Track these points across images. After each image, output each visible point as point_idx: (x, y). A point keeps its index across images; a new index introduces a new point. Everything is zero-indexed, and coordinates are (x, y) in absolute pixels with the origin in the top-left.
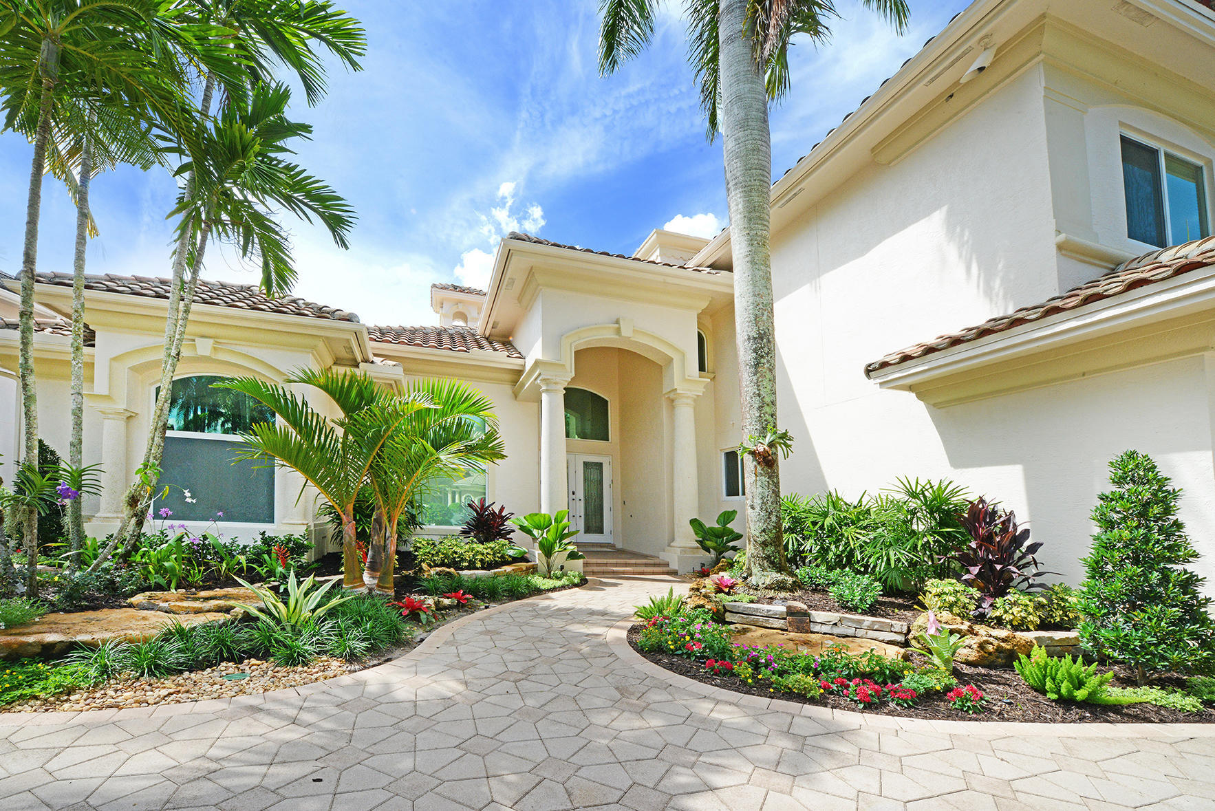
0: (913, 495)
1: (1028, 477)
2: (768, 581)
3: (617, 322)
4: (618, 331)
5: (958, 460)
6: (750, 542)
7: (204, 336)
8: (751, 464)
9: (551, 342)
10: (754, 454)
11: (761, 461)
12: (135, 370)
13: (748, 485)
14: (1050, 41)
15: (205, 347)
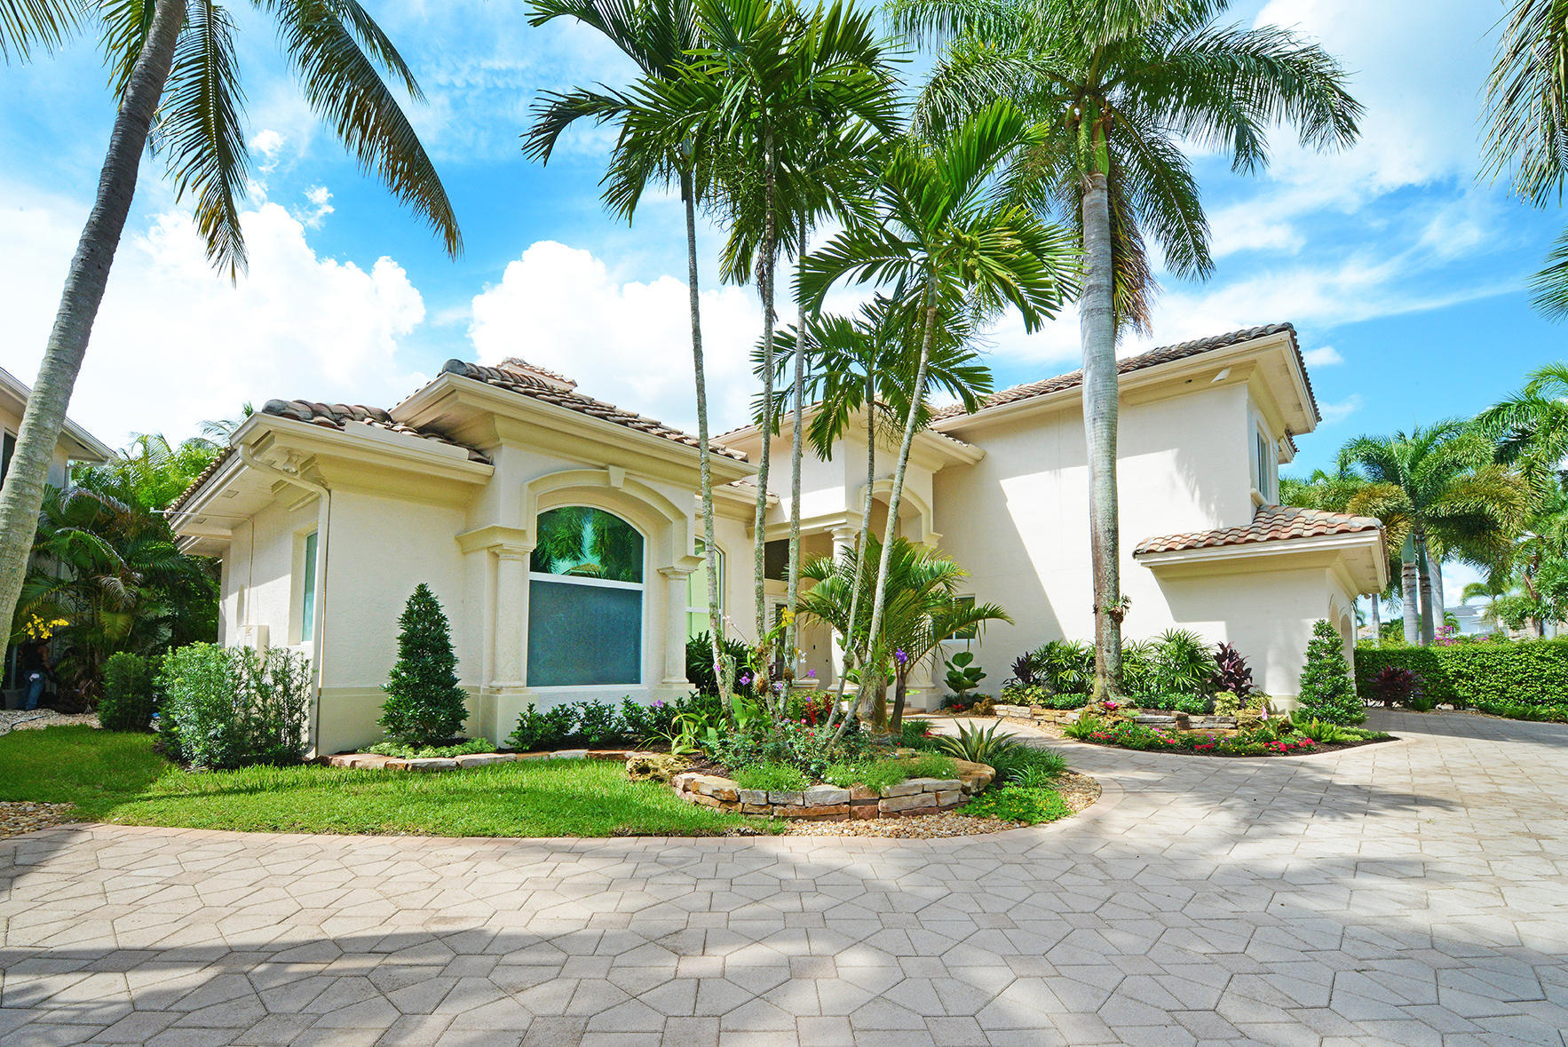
0: (1169, 640)
3: (892, 477)
6: (1104, 676)
7: (614, 465)
8: (1108, 620)
9: (852, 494)
10: (1112, 613)
11: (1117, 618)
12: (543, 498)
13: (1104, 636)
14: (1254, 374)
15: (617, 478)
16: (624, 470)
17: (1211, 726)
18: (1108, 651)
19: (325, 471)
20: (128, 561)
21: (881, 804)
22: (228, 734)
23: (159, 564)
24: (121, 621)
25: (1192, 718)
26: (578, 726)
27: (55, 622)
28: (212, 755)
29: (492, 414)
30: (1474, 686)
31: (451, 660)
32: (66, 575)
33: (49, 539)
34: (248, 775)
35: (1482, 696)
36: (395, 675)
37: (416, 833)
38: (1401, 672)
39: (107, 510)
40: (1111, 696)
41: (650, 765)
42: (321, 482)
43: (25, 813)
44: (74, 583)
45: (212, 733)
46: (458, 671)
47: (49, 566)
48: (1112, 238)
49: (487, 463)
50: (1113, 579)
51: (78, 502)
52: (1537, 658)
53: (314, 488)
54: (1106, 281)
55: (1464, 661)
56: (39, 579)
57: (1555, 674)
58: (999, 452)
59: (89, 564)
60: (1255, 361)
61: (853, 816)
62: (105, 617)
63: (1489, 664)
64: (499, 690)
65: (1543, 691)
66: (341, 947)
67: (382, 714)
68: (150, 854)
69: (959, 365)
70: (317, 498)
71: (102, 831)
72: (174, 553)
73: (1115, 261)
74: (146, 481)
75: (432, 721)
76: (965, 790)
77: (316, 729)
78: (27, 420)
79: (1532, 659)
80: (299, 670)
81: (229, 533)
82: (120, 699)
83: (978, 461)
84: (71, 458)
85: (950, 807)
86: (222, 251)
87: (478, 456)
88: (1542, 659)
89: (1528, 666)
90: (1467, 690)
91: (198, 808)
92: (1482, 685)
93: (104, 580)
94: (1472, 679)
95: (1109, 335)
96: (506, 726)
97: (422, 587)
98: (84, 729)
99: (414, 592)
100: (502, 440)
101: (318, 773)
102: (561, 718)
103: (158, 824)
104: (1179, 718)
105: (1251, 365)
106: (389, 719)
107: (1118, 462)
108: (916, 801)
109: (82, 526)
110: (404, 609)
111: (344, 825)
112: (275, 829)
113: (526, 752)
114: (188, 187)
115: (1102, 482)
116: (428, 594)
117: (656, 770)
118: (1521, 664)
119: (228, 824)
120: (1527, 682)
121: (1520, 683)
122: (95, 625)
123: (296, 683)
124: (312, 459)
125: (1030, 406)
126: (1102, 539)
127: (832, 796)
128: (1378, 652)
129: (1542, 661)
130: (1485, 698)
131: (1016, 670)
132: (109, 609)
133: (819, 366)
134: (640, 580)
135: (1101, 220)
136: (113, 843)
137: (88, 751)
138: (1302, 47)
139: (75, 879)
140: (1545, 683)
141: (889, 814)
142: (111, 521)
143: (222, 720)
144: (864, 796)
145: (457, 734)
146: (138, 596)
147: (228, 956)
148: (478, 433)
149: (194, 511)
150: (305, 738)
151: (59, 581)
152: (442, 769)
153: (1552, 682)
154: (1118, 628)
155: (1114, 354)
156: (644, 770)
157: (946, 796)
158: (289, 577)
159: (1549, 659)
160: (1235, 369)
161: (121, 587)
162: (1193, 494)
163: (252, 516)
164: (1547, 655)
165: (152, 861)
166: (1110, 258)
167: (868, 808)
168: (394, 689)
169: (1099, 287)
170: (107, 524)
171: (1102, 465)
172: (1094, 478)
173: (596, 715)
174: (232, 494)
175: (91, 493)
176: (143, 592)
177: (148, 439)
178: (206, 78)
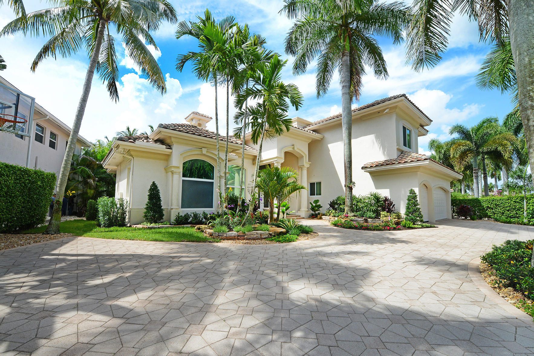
0: (372, 195)
1: (390, 192)
2: (352, 215)
3: (293, 145)
4: (293, 148)
5: (377, 188)
6: (347, 206)
7: (204, 147)
8: (348, 189)
9: (279, 151)
10: (349, 187)
11: (351, 189)
12: (184, 158)
13: (347, 194)
14: (397, 110)
15: (204, 151)
16: (206, 149)
17: (374, 222)
18: (348, 199)
19: (132, 153)
20: (95, 175)
21: (246, 236)
22: (109, 219)
23: (102, 176)
24: (92, 192)
25: (369, 220)
26: (191, 218)
27: (73, 192)
28: (105, 224)
29: (171, 137)
30: (493, 212)
31: (160, 200)
32: (80, 179)
33: (76, 169)
34: (112, 228)
35: (496, 215)
36: (147, 205)
37: (141, 240)
38: (466, 207)
39: (90, 161)
40: (349, 213)
41: (201, 228)
42: (131, 155)
43: (66, 235)
44: (82, 181)
45: (106, 219)
46: (162, 203)
47: (76, 177)
48: (350, 71)
49: (171, 149)
50: (349, 177)
51: (83, 159)
52: (514, 201)
53: (130, 157)
54: (348, 84)
55: (490, 203)
56: (73, 180)
57: (520, 207)
58: (328, 136)
59: (85, 176)
60: (397, 106)
61: (238, 239)
62: (89, 191)
63: (498, 204)
64: (172, 209)
65: (516, 213)
66: (114, 255)
67: (144, 214)
68: (87, 242)
69: (284, 119)
70: (131, 160)
71: (80, 238)
72: (106, 172)
73: (351, 78)
74: (99, 152)
75: (154, 217)
76: (271, 234)
77: (130, 218)
78: (70, 137)
79: (512, 202)
80: (126, 203)
81: (116, 167)
82: (90, 212)
83: (322, 139)
84: (82, 146)
85: (265, 238)
86: (113, 94)
87: (169, 147)
88: (515, 202)
89: (511, 204)
90: (491, 213)
91: (99, 234)
92: (496, 211)
93: (89, 180)
94: (493, 209)
95: (349, 101)
96: (173, 218)
97: (154, 182)
98: (82, 220)
99: (152, 184)
100: (174, 143)
101: (129, 228)
102: (187, 217)
103: (90, 237)
104: (365, 219)
105: (396, 107)
106: (146, 216)
107: (352, 140)
108: (255, 236)
109: (84, 166)
110: (149, 188)
111: (127, 238)
112: (113, 238)
113: (176, 225)
114: (106, 79)
115: (347, 146)
116: (155, 184)
117: (202, 229)
118: (509, 204)
119: (104, 237)
120: (511, 210)
121: (508, 211)
122: (87, 193)
123: (125, 207)
124: (129, 150)
125: (334, 122)
126: (346, 164)
127: (233, 234)
128: (462, 200)
129: (516, 203)
130: (497, 216)
131: (330, 205)
132: (90, 189)
133: (251, 120)
134: (213, 179)
135: (347, 65)
136: (81, 240)
137: (81, 224)
138: (406, 7)
139: (73, 245)
140: (517, 210)
141: (247, 239)
142: (91, 164)
143: (108, 216)
144: (241, 234)
145: (162, 220)
146: (97, 184)
147: (95, 255)
148: (168, 141)
149: (107, 162)
150: (127, 220)
151: (78, 181)
152: (154, 228)
153: (519, 210)
154: (351, 192)
155: (351, 107)
156: (199, 229)
157: (263, 236)
158: (126, 180)
159: (518, 202)
160: (391, 108)
161: (93, 182)
162: (380, 148)
163: (121, 163)
164: (517, 200)
165: (87, 243)
166: (350, 77)
167: (242, 237)
168: (147, 208)
169: (346, 86)
170: (90, 165)
171: (347, 141)
172: (344, 145)
173: (196, 216)
174: (114, 158)
175: (86, 157)
176: (98, 184)
177: (100, 141)
178: (109, 53)
